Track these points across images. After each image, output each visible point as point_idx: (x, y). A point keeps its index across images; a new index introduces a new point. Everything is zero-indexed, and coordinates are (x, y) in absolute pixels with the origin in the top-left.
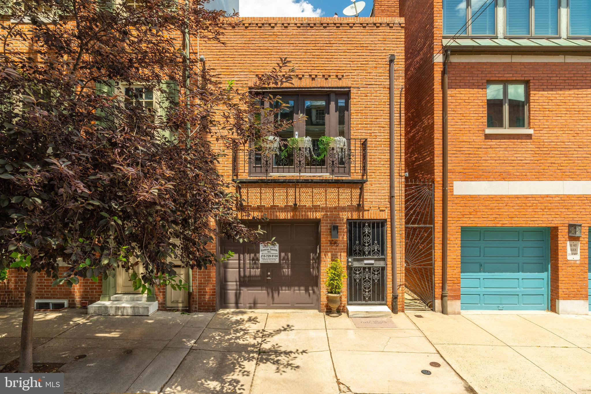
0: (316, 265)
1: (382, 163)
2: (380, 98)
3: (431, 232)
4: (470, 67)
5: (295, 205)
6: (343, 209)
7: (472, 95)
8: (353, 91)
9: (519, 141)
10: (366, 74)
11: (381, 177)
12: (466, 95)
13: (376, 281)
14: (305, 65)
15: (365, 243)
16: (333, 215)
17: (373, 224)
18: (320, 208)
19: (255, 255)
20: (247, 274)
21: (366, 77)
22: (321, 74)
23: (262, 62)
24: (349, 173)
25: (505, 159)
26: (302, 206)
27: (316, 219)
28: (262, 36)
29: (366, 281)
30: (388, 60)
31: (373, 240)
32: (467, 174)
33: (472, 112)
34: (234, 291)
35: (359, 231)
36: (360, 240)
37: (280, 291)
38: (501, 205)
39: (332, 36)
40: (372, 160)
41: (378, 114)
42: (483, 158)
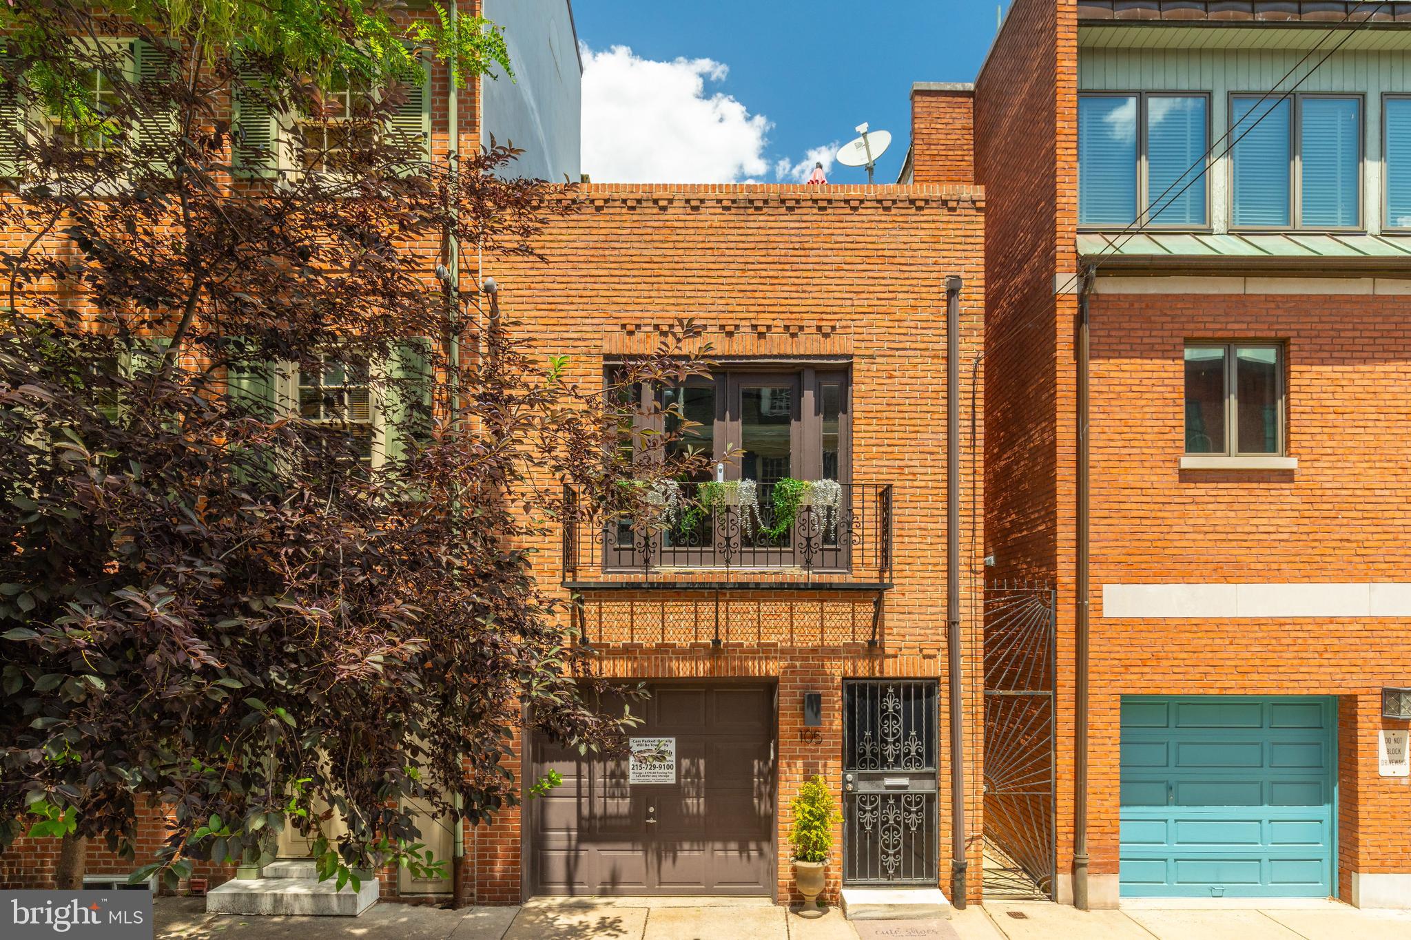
0: (766, 790)
1: (929, 540)
2: (926, 381)
3: (1049, 706)
4: (1143, 305)
5: (717, 642)
6: (834, 653)
7: (1149, 375)
8: (859, 364)
9: (1262, 485)
10: (890, 324)
11: (927, 574)
12: (1134, 375)
13: (913, 829)
14: (742, 301)
15: (887, 735)
16: (811, 666)
17: (908, 688)
18: (776, 651)
19: (618, 765)
20: (598, 810)
21: (891, 330)
22: (781, 323)
23: (636, 294)
24: (849, 565)
25: (1228, 529)
26: (733, 645)
27: (767, 676)
28: (636, 231)
29: (888, 829)
30: (944, 288)
31: (907, 728)
32: (1136, 566)
33: (1148, 416)
34: (564, 854)
35: (873, 707)
36: (873, 729)
37: (679, 854)
38: (1218, 641)
39: (808, 232)
40: (903, 533)
41: (919, 422)
42: (1175, 529)
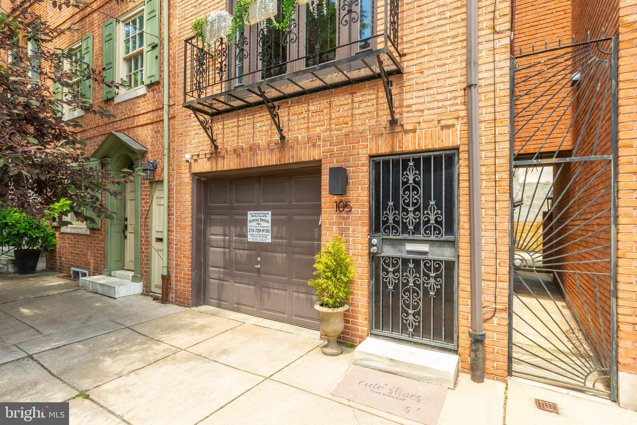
5: (282, 138)
6: (362, 136)
11: (446, 48)
13: (432, 293)
15: (408, 205)
16: (344, 149)
17: (427, 161)
18: (320, 139)
19: (243, 229)
20: (233, 257)
26: (292, 139)
27: (314, 161)
29: (408, 290)
31: (427, 198)
34: (217, 281)
35: (396, 181)
36: (396, 200)
37: (272, 291)
